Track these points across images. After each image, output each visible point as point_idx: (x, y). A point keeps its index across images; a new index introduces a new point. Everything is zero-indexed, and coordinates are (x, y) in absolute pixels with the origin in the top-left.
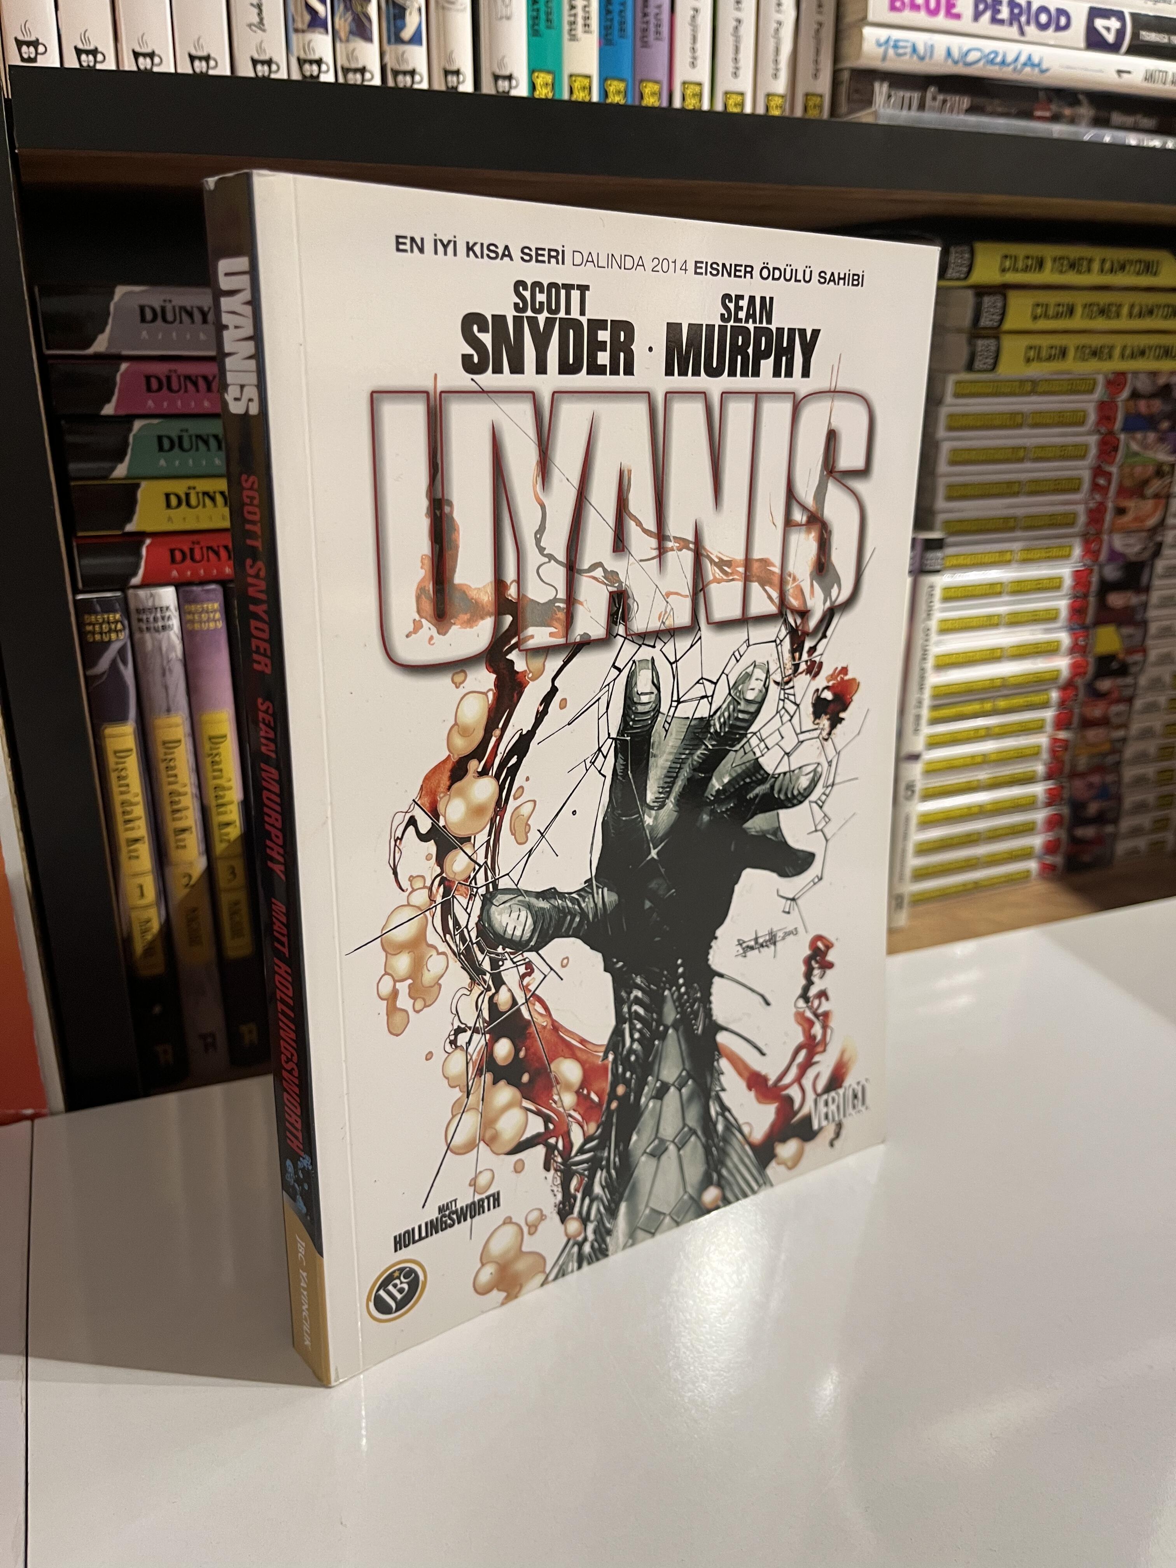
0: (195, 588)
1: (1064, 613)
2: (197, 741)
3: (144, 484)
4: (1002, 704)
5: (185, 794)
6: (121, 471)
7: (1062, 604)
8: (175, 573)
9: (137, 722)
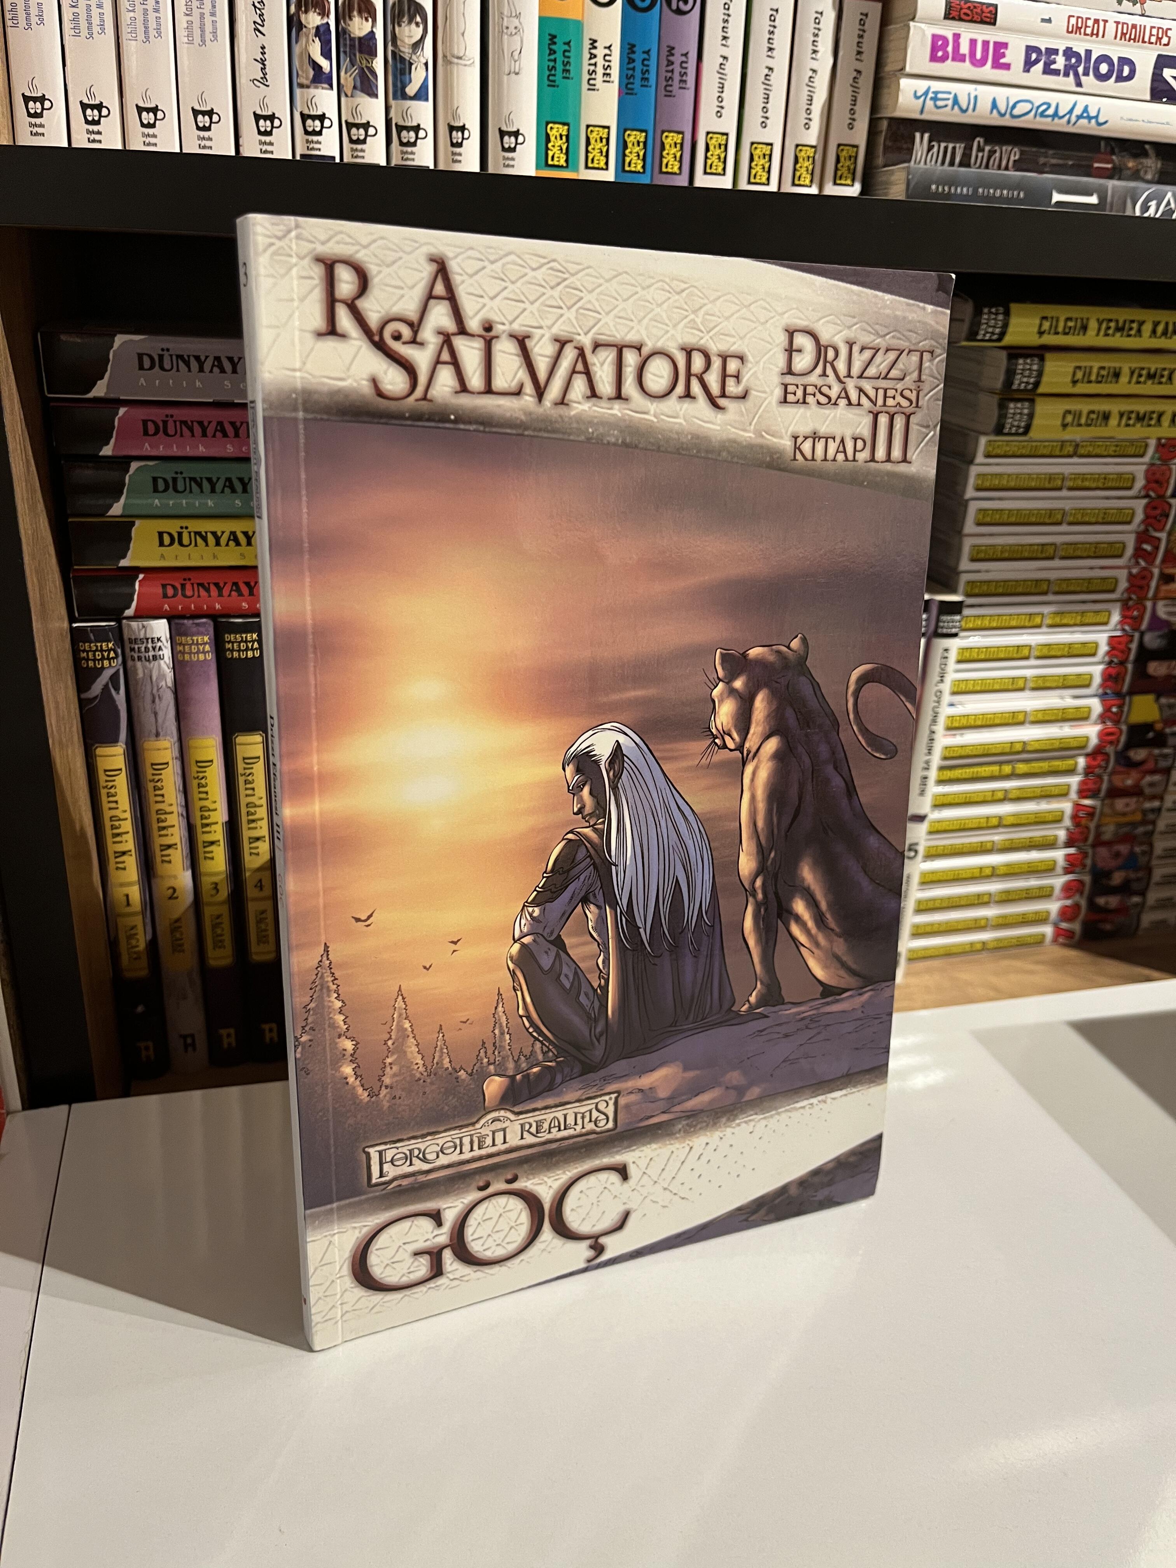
0: (186, 621)
1: (1097, 680)
2: (185, 764)
3: (138, 523)
4: (1022, 768)
5: (172, 813)
6: (117, 509)
7: (1097, 671)
8: (166, 607)
9: (126, 744)
